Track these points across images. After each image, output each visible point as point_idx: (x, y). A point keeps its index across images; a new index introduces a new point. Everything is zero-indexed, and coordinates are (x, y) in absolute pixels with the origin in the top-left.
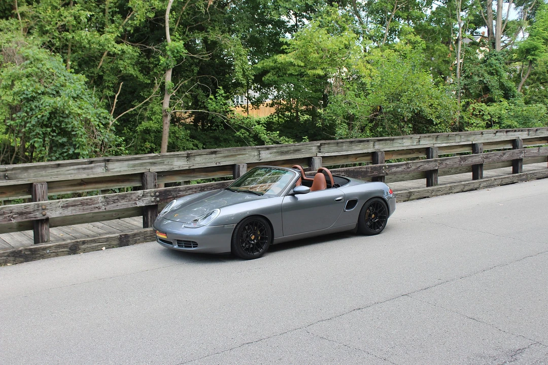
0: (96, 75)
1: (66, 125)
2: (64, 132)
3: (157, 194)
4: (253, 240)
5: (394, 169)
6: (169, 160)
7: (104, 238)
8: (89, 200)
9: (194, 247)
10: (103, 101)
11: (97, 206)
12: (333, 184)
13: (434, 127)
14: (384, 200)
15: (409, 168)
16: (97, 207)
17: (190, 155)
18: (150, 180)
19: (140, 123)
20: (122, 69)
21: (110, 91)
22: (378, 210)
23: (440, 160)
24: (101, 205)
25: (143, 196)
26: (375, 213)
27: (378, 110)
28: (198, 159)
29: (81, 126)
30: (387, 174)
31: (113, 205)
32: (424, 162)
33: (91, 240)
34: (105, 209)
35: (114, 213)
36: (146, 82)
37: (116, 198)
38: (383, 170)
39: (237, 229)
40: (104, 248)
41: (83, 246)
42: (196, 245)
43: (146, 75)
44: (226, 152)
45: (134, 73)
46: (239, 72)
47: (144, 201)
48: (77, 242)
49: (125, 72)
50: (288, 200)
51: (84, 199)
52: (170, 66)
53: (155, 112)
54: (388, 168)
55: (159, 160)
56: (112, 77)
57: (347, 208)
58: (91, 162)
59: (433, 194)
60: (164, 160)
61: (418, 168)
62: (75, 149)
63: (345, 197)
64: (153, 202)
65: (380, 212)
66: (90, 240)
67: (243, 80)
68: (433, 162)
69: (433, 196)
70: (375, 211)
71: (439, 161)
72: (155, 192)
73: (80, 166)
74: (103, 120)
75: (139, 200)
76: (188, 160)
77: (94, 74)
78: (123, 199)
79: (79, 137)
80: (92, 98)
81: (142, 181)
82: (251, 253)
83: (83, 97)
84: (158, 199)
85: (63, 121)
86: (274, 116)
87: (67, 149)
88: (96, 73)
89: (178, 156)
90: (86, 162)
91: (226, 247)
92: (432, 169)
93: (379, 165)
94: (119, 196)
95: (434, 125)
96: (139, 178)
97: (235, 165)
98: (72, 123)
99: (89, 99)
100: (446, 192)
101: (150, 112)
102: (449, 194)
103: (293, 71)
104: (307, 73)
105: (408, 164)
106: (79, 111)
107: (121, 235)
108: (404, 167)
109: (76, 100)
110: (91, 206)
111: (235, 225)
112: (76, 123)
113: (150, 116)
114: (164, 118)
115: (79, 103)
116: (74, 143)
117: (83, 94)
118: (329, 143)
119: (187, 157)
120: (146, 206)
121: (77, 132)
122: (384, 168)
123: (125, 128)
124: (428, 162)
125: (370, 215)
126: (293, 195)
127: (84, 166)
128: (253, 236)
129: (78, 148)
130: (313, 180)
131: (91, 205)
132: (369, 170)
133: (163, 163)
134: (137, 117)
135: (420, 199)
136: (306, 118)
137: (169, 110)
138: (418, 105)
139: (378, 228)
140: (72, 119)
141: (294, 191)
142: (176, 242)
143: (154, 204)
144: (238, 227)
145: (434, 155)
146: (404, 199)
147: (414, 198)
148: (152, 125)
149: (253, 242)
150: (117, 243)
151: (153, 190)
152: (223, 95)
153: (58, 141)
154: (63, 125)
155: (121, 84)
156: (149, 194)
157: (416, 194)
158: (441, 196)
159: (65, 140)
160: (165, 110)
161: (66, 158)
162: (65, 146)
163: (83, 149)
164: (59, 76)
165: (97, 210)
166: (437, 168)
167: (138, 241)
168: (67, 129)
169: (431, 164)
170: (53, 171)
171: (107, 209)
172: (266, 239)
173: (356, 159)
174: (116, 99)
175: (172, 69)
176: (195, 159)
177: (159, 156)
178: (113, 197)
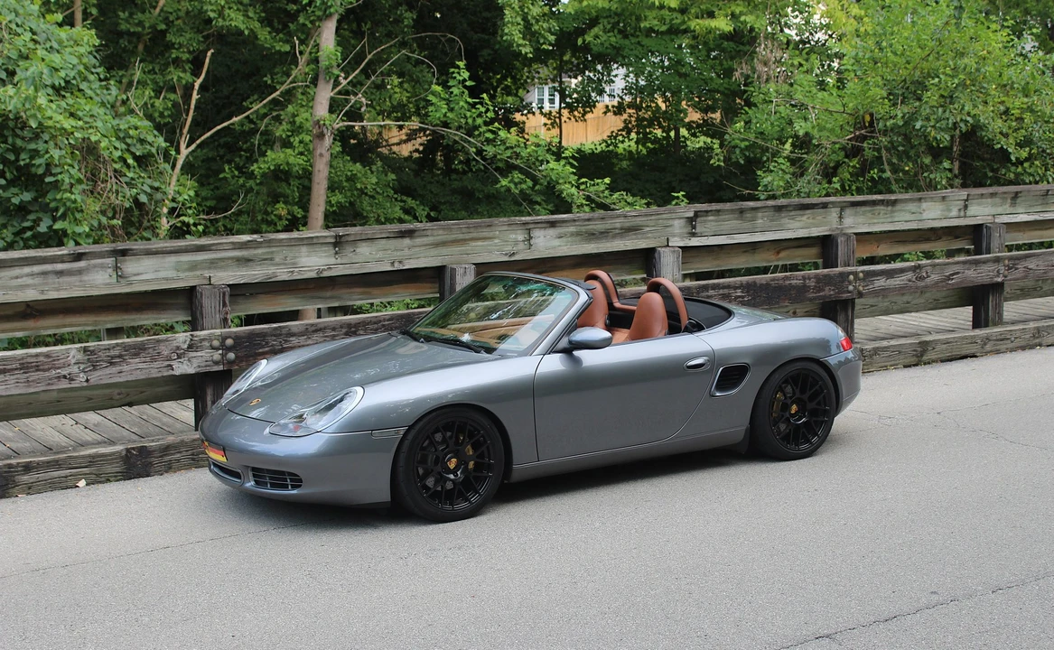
0: (147, 31)
1: (32, 158)
2: (26, 178)
3: (229, 342)
4: (454, 472)
5: (881, 283)
6: (286, 252)
7: (83, 457)
8: (41, 359)
9: (294, 487)
10: (165, 98)
11: (64, 372)
12: (685, 322)
13: (1013, 169)
14: (825, 366)
15: (921, 278)
16: (65, 377)
17: (343, 239)
18: (209, 304)
19: (263, 154)
20: (212, 15)
21: (184, 71)
22: (809, 393)
23: (1010, 258)
24: (75, 369)
25: (190, 347)
26: (799, 402)
27: (866, 125)
28: (364, 250)
29: (69, 161)
30: (861, 295)
31: (108, 371)
32: (964, 263)
33: (48, 462)
34: (87, 381)
35: (117, 391)
36: (278, 48)
37: (117, 353)
38: (850, 283)
39: (407, 443)
40: (82, 483)
41: (25, 478)
42: (297, 482)
43: (278, 31)
44: (441, 232)
45: (242, 27)
46: (512, 24)
47: (194, 360)
48: (10, 466)
49: (221, 23)
50: (554, 364)
51: (32, 356)
52: (330, 7)
53: (300, 127)
54: (864, 279)
55: (260, 251)
56: (188, 36)
57: (720, 387)
58: (78, 257)
59: (988, 347)
60: (272, 252)
61: (949, 278)
62: (55, 220)
63: (714, 358)
64: (216, 363)
65: (811, 399)
66: (43, 462)
67: (525, 46)
68: (990, 264)
69: (986, 353)
70: (798, 395)
71: (1006, 262)
72: (224, 338)
73: (48, 267)
74: (138, 146)
75: (179, 357)
76: (336, 253)
77: (144, 28)
78: (136, 355)
79: (65, 191)
80: (108, 89)
81: (192, 309)
82: (448, 507)
83: (84, 86)
84: (231, 356)
85: (22, 149)
86: (620, 138)
87: (34, 221)
88: (147, 25)
89: (310, 242)
90: (63, 255)
91: (379, 490)
92: (986, 280)
93: (839, 269)
94: (126, 347)
95: (1013, 164)
96: (182, 300)
97: (444, 266)
98: (47, 152)
99: (98, 92)
100: (1023, 343)
101: (289, 127)
102: (1032, 347)
103: (656, 22)
104: (689, 27)
105: (919, 267)
106: (68, 124)
107: (128, 450)
108: (910, 275)
109: (63, 93)
110: (47, 374)
111: (402, 430)
112: (56, 153)
113: (289, 136)
114: (316, 141)
115: (71, 101)
116: (53, 205)
117: (85, 79)
118: (718, 211)
119: (335, 244)
120: (197, 374)
121: (60, 177)
122: (851, 277)
123: (227, 168)
124: (977, 263)
125: (786, 407)
126: (568, 351)
127: (60, 267)
128: (454, 460)
129: (64, 217)
130: (633, 312)
131: (49, 369)
132: (812, 283)
133: (271, 259)
134: (256, 140)
135: (951, 360)
136: (701, 144)
137: (327, 122)
138: (970, 109)
139: (808, 441)
140: (46, 142)
141: (570, 342)
142: (250, 474)
143: (221, 368)
144: (410, 437)
145: (995, 243)
146: (907, 361)
147: (933, 357)
148: (292, 160)
149: (452, 476)
150: (118, 469)
151: (218, 332)
152: (468, 83)
153: (9, 199)
154: (24, 159)
155: (209, 54)
156: (206, 344)
157: (939, 347)
158: (1008, 355)
159: (27, 196)
160: (318, 121)
161: (31, 243)
162: (30, 212)
163: (76, 219)
164: (19, 30)
165: (64, 385)
166: (999, 280)
167: (174, 465)
168: (33, 170)
169: (985, 268)
171: (93, 381)
172: (490, 467)
173: (778, 253)
174: (195, 93)
175: (336, 17)
176: (358, 250)
177: (261, 242)
178: (109, 349)
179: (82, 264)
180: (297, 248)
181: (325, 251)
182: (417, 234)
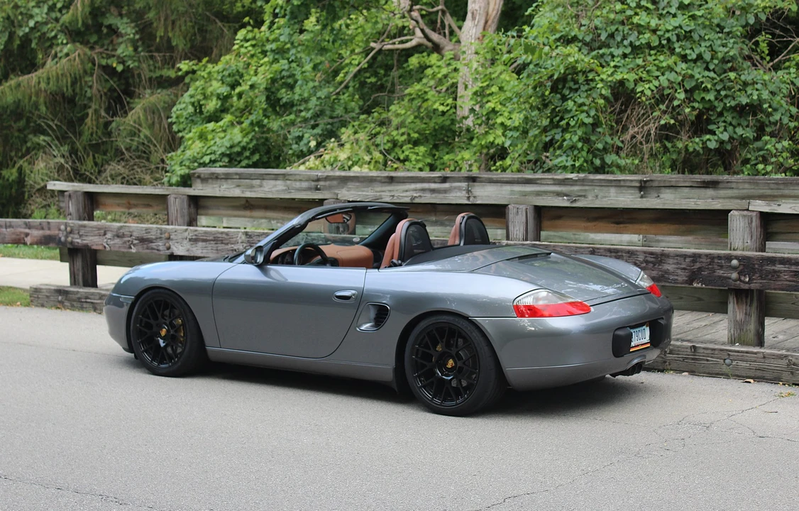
4: (164, 338)
55: (576, 188)
58: (444, 180)
60: (586, 190)
63: (361, 294)
89: (618, 184)
110: (227, 247)
111: (132, 299)
119: (641, 188)
127: (433, 186)
128: (164, 330)
131: (227, 244)
170: (384, 189)
176: (662, 196)
177: (576, 181)
178: (259, 236)
179: (446, 185)
180: (606, 189)
181: (632, 194)
182: (721, 185)
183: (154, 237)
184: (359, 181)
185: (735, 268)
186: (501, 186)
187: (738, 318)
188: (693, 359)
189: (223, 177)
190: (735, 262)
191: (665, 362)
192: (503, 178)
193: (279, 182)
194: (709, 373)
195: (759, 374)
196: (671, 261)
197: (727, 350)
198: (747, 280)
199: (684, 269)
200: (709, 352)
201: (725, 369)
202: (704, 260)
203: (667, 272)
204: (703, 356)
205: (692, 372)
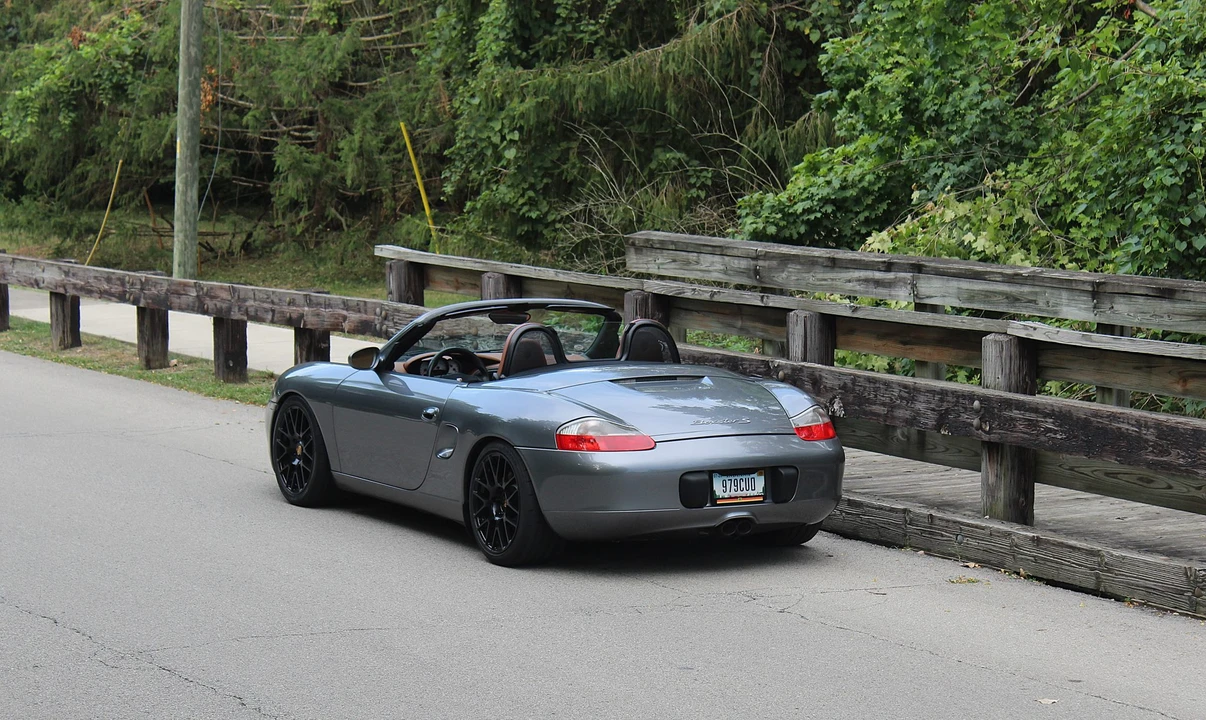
17: (1102, 289)
55: (1026, 289)
60: (1036, 293)
89: (1069, 286)
127: (877, 275)
128: (299, 448)
133: (1035, 302)
149: (296, 462)
173: (1185, 381)
176: (1116, 307)
179: (891, 276)
180: (1056, 292)
181: (1085, 302)
183: (462, 332)
184: (800, 264)
185: (977, 412)
186: (948, 280)
187: (990, 482)
188: (931, 533)
189: (658, 246)
190: (976, 403)
191: (906, 535)
192: (950, 268)
193: (717, 258)
194: (943, 553)
195: (986, 556)
196: (922, 398)
197: (959, 522)
198: (988, 428)
199: (933, 410)
200: (944, 524)
201: (955, 548)
202: (950, 399)
203: (918, 413)
204: (939, 529)
205: (929, 552)
